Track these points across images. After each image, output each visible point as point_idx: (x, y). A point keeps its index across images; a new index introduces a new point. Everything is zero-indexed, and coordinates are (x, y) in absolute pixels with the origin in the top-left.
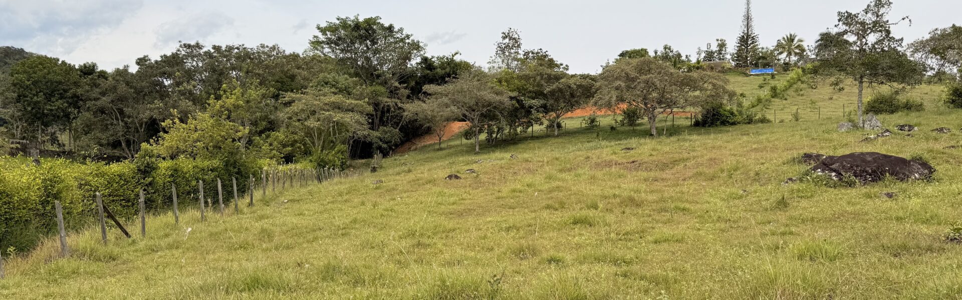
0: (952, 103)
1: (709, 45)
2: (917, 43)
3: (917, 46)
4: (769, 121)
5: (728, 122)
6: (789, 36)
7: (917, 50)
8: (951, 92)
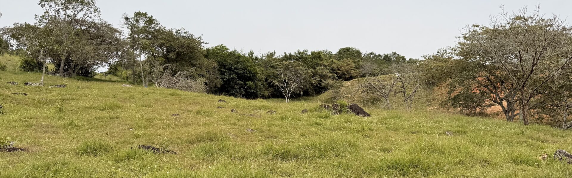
0: (23, 68)
3: (5, 31)
7: (5, 33)
8: (23, 62)
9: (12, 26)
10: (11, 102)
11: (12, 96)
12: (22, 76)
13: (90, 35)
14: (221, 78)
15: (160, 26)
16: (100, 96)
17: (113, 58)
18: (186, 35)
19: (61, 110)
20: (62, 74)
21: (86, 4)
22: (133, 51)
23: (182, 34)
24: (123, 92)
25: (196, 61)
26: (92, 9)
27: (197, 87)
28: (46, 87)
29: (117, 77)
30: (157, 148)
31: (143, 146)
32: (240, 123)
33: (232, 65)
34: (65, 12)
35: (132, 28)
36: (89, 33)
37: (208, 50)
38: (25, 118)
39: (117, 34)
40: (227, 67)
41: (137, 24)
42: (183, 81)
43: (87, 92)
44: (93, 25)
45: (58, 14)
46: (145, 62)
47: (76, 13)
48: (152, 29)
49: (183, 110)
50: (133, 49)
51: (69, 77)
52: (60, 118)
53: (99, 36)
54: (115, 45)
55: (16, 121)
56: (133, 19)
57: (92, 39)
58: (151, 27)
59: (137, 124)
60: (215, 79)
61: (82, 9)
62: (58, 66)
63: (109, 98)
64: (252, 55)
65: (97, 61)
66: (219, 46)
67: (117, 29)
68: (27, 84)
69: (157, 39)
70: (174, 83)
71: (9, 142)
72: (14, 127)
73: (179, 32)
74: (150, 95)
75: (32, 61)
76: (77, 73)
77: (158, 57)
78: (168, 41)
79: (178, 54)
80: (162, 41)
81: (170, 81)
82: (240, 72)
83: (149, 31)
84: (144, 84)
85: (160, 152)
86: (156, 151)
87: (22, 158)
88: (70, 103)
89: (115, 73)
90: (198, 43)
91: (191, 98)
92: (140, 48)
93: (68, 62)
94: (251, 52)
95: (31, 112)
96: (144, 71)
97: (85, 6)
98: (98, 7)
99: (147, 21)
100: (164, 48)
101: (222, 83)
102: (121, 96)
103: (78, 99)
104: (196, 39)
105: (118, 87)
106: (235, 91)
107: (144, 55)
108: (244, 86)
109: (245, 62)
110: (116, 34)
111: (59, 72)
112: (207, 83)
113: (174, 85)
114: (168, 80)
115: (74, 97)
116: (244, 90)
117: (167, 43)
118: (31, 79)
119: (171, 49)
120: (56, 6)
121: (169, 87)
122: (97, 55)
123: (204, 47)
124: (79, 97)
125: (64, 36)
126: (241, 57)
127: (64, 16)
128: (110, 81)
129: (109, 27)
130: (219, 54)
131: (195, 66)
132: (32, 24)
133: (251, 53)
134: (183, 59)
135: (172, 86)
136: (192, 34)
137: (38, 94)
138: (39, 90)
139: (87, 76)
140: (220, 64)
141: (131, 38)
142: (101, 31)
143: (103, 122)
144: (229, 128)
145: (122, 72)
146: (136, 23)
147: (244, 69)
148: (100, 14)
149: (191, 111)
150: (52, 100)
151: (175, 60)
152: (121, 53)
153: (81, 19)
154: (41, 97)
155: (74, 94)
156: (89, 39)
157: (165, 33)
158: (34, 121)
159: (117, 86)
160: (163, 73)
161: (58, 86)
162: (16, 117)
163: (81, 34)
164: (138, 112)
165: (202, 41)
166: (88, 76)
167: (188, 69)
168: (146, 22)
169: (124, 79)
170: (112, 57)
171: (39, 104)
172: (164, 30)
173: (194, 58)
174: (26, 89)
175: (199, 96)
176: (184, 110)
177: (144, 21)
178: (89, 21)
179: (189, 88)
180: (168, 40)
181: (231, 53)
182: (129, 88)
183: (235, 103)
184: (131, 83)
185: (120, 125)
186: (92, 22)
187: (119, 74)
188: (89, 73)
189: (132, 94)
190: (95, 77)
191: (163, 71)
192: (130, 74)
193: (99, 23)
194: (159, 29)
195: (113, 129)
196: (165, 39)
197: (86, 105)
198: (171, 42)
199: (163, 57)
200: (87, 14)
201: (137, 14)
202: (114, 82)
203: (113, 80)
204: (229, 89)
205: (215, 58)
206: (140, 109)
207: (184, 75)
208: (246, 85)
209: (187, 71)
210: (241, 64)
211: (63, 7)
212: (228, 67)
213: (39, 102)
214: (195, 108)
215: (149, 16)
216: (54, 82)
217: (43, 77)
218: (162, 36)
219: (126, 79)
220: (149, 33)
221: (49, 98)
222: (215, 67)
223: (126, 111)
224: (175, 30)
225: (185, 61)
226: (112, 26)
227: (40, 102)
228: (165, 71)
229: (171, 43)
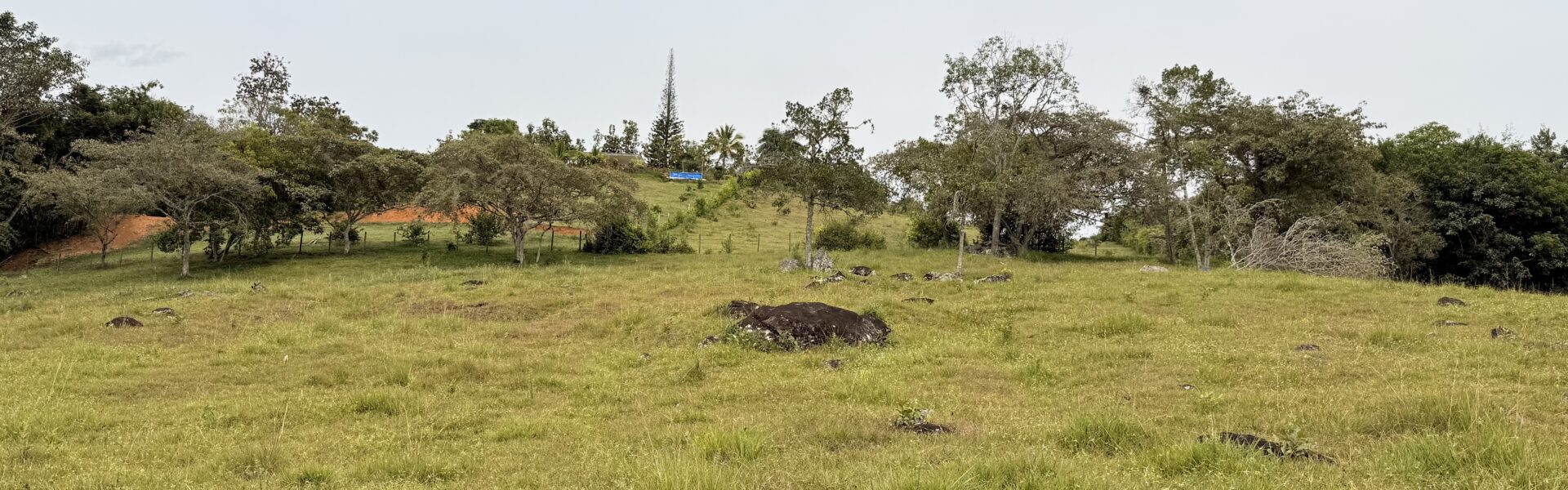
0: (917, 241)
1: (612, 128)
2: (881, 157)
3: (880, 162)
4: (691, 251)
5: (634, 248)
6: (724, 129)
7: (879, 167)
8: (917, 226)
9: (893, 150)
10: (905, 319)
11: (906, 304)
12: (917, 258)
13: (1055, 147)
14: (1435, 230)
15: (1235, 95)
16: (1093, 299)
17: (1114, 199)
18: (1312, 109)
19: (1007, 335)
20: (997, 249)
21: (1042, 70)
22: (1164, 176)
23: (1301, 110)
24: (1149, 286)
25: (1349, 184)
26: (1057, 82)
27: (1356, 263)
28: (968, 282)
29: (1124, 246)
30: (1273, 444)
31: (1234, 437)
32: (1534, 373)
33: (1474, 183)
34: (997, 99)
35: (1158, 112)
36: (1052, 142)
37: (1386, 147)
38: (937, 356)
39: (1121, 134)
40: (1455, 192)
41: (1171, 102)
42: (1312, 248)
43: (1059, 289)
44: (1062, 120)
45: (982, 105)
46: (1199, 201)
47: (1021, 97)
48: (1213, 109)
49: (1327, 333)
50: (1164, 170)
51: (1011, 254)
52: (1010, 357)
53: (1076, 146)
54: (1116, 165)
55: (920, 362)
56: (1160, 91)
57: (1060, 157)
58: (1209, 104)
59: (1201, 373)
60: (1416, 233)
61: (1034, 85)
62: (987, 230)
63: (1115, 304)
64: (1550, 143)
65: (1076, 211)
66: (1421, 130)
67: (1120, 121)
68: (929, 277)
69: (1229, 132)
70: (1284, 253)
71: (919, 410)
72: (920, 377)
73: (1291, 104)
74: (1221, 291)
75: (934, 223)
76: (1029, 245)
77: (1234, 183)
78: (1259, 137)
79: (1293, 170)
80: (1244, 138)
81: (1273, 249)
82: (1505, 205)
83: (1204, 116)
84: (1199, 263)
85: (1282, 454)
86: (1269, 450)
87: (949, 448)
88: (1025, 319)
89: (1116, 236)
90: (1351, 130)
91: (1344, 295)
92: (1182, 165)
93: (1009, 220)
94: (1542, 133)
95: (947, 342)
96: (1198, 225)
97: (1041, 77)
98: (1071, 74)
99: (1199, 89)
100: (1250, 157)
101: (1442, 243)
102: (1145, 298)
103: (1043, 309)
104: (1344, 118)
105: (1132, 275)
106: (1489, 268)
107: (1194, 181)
108: (1523, 248)
109: (1520, 168)
110: (1118, 135)
111: (990, 245)
112: (1387, 248)
113: (1285, 259)
114: (1268, 245)
115: (1032, 303)
116: (1525, 264)
117: (1257, 140)
118: (935, 264)
119: (1270, 156)
120: (977, 89)
121: (1273, 268)
122: (1075, 196)
123: (1371, 138)
124: (1042, 303)
125: (997, 157)
126: (1506, 154)
127: (995, 109)
128: (1109, 259)
129: (1099, 121)
130: (1423, 153)
131: (1347, 198)
132: (930, 139)
133: (1546, 138)
134: (1306, 182)
135: (1280, 262)
136: (1330, 104)
137: (954, 299)
138: (954, 288)
139: (1052, 250)
140: (1430, 185)
141: (1157, 139)
142: (1081, 134)
143: (1111, 365)
144: (1497, 389)
145: (1137, 233)
146: (1170, 98)
147: (1519, 195)
148: (1077, 92)
149: (1352, 336)
150: (985, 312)
151: (1284, 188)
152: (1132, 183)
153: (1033, 110)
154: (961, 306)
155: (1031, 297)
156: (1052, 158)
157: (1250, 112)
158: (955, 363)
159: (1129, 270)
160: (1249, 227)
161: (992, 278)
162: (919, 353)
163: (1035, 147)
164: (1198, 338)
165: (1363, 122)
166: (1055, 251)
167: (1324, 211)
168: (1196, 92)
169: (1141, 251)
170: (1111, 198)
171: (961, 322)
172: (1245, 105)
173: (1341, 175)
174: (929, 287)
175: (1370, 291)
176: (1331, 334)
177: (1189, 90)
178: (1050, 113)
179: (1332, 265)
180: (1260, 133)
181: (1466, 146)
182: (1161, 275)
183: (1501, 309)
184: (1163, 262)
185: (1157, 376)
186: (1057, 114)
187: (1127, 238)
188: (1056, 242)
189: (1173, 291)
190: (1071, 251)
191: (1250, 222)
192: (1157, 237)
193: (1076, 114)
194: (1232, 105)
195: (1142, 386)
196: (1251, 130)
197: (1062, 323)
198: (1268, 136)
199: (1247, 183)
200: (1046, 95)
201: (1168, 75)
202: (1120, 260)
203: (1116, 255)
204: (1466, 262)
205: (1411, 167)
206: (1202, 332)
207: (1314, 227)
208: (1529, 245)
209: (1322, 215)
210: (1506, 179)
211: (992, 88)
212: (1460, 193)
213: (958, 318)
214: (1366, 327)
215: (1202, 72)
216: (983, 270)
217: (960, 259)
218: (1240, 123)
219: (1147, 252)
220: (1206, 121)
221: (978, 308)
222: (1412, 196)
223: (1165, 337)
224: (1281, 101)
225: (1314, 188)
226: (1107, 117)
227: (961, 319)
228: (1255, 222)
229: (1270, 140)
